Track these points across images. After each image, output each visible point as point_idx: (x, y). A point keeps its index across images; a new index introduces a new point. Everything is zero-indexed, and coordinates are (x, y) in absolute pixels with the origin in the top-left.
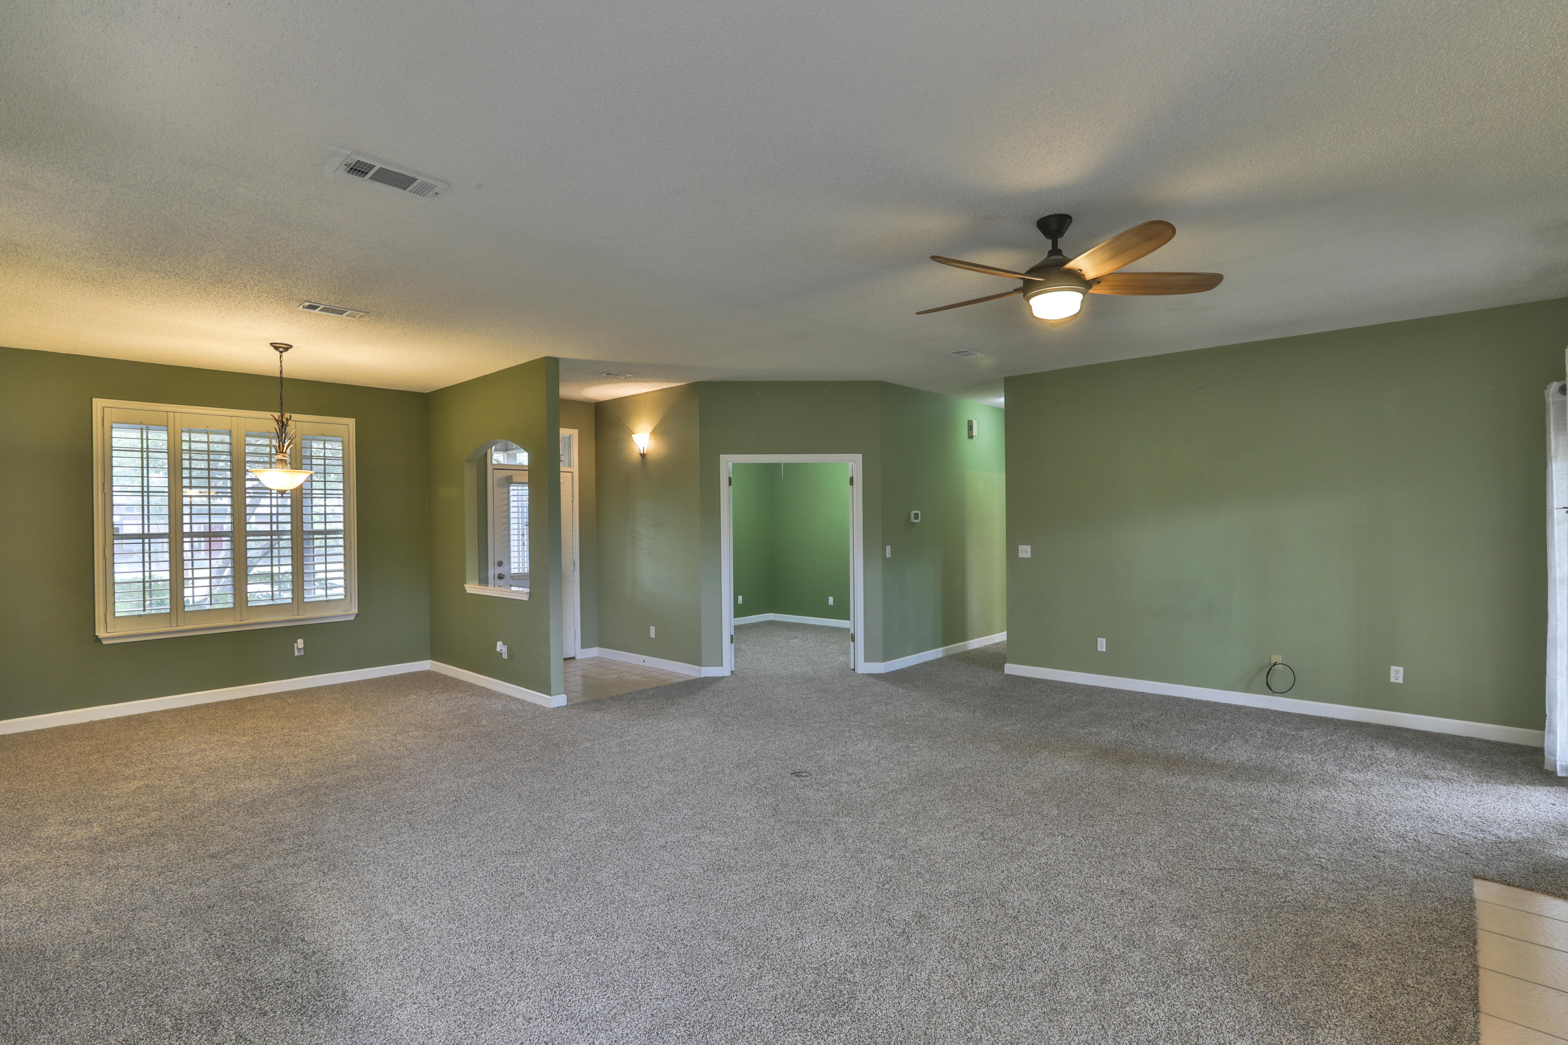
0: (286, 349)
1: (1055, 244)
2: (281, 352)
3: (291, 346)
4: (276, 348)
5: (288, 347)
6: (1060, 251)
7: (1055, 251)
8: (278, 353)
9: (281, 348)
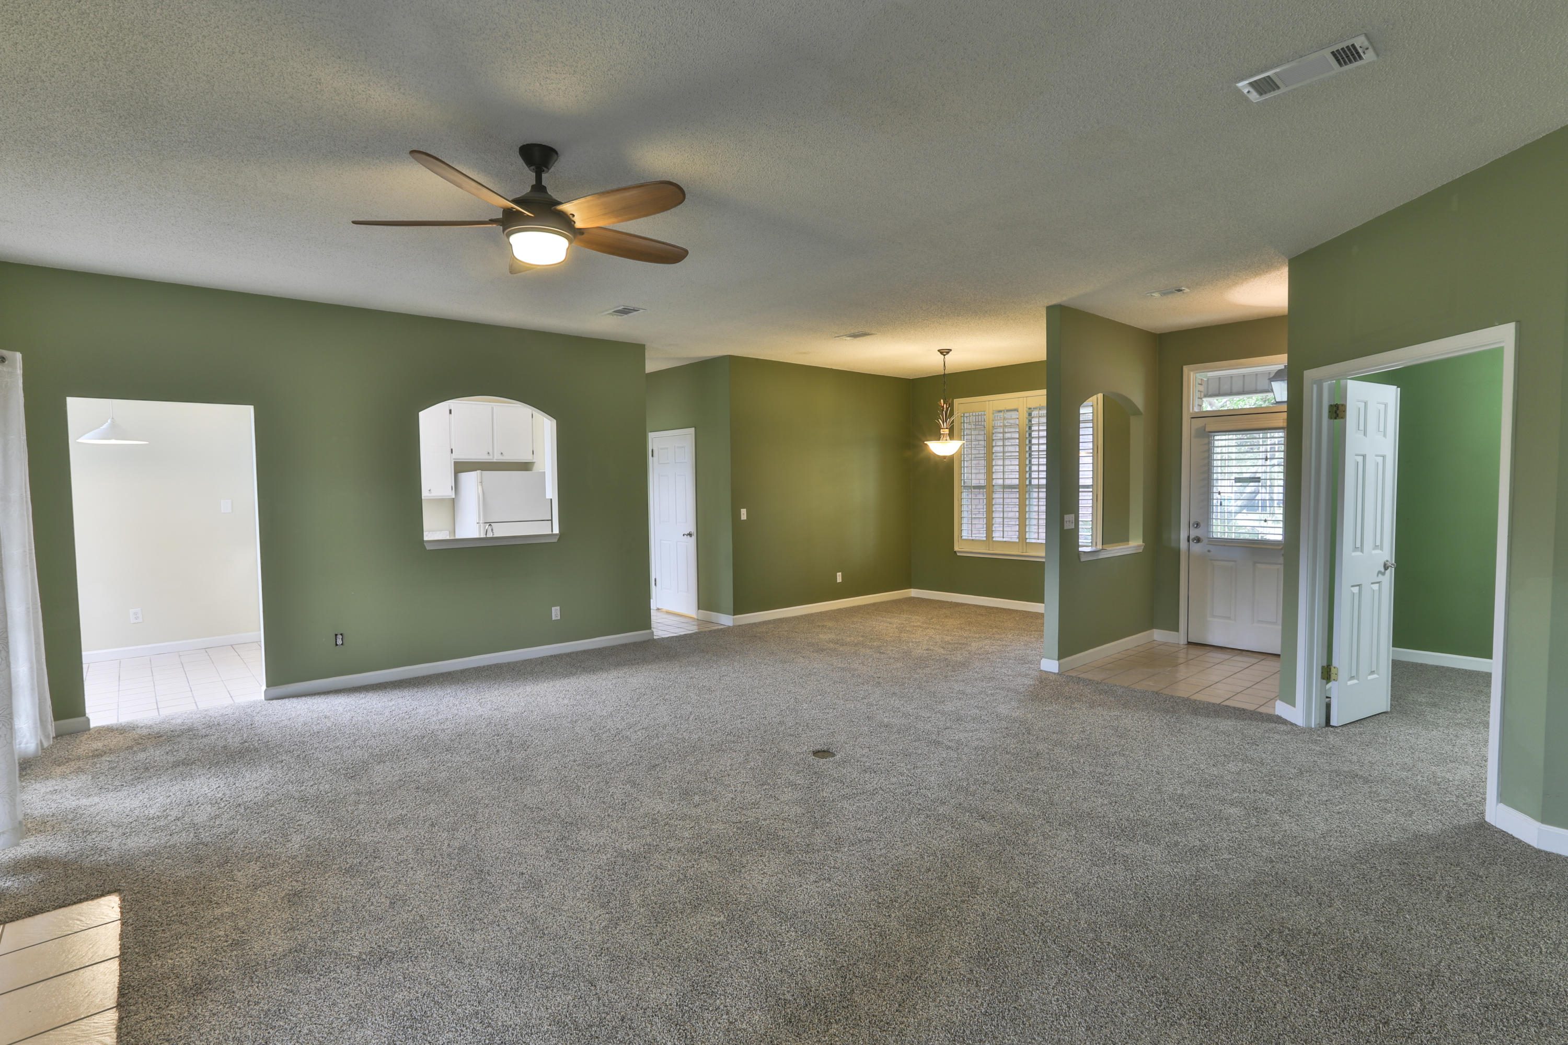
0: (948, 353)
1: (539, 178)
2: (944, 355)
3: (951, 350)
4: (942, 353)
5: (948, 351)
6: (545, 188)
7: (539, 187)
8: (943, 356)
9: (944, 352)
